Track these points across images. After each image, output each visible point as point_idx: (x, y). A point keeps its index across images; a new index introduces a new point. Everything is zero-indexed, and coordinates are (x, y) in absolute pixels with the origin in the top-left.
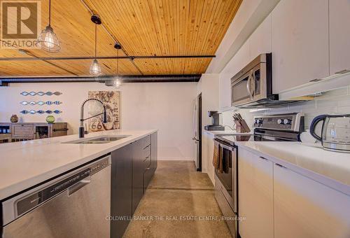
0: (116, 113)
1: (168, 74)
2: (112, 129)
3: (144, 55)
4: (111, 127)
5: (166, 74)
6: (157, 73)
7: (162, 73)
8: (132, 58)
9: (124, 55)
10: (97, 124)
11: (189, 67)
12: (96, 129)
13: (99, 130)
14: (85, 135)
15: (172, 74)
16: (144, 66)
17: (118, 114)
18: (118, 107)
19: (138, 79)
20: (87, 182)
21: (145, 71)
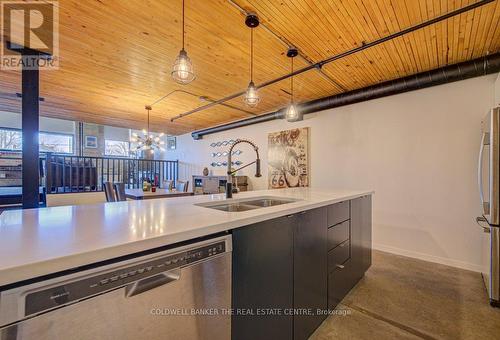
0: (302, 162)
1: (404, 74)
2: (298, 185)
3: (342, 51)
4: (295, 183)
5: (397, 76)
6: (376, 80)
7: (388, 78)
8: (320, 65)
9: (307, 65)
10: (278, 178)
11: (461, 40)
12: (277, 186)
13: (281, 186)
14: (234, 195)
15: (411, 72)
16: (345, 74)
17: (305, 162)
18: (305, 152)
19: (337, 101)
20: (172, 276)
21: (348, 83)
